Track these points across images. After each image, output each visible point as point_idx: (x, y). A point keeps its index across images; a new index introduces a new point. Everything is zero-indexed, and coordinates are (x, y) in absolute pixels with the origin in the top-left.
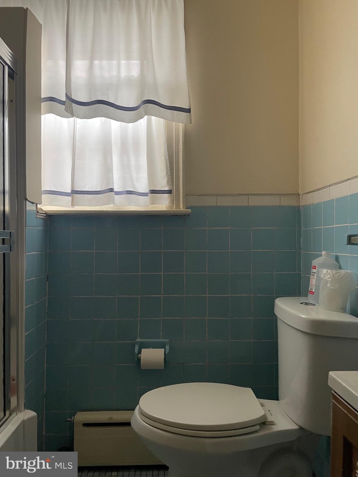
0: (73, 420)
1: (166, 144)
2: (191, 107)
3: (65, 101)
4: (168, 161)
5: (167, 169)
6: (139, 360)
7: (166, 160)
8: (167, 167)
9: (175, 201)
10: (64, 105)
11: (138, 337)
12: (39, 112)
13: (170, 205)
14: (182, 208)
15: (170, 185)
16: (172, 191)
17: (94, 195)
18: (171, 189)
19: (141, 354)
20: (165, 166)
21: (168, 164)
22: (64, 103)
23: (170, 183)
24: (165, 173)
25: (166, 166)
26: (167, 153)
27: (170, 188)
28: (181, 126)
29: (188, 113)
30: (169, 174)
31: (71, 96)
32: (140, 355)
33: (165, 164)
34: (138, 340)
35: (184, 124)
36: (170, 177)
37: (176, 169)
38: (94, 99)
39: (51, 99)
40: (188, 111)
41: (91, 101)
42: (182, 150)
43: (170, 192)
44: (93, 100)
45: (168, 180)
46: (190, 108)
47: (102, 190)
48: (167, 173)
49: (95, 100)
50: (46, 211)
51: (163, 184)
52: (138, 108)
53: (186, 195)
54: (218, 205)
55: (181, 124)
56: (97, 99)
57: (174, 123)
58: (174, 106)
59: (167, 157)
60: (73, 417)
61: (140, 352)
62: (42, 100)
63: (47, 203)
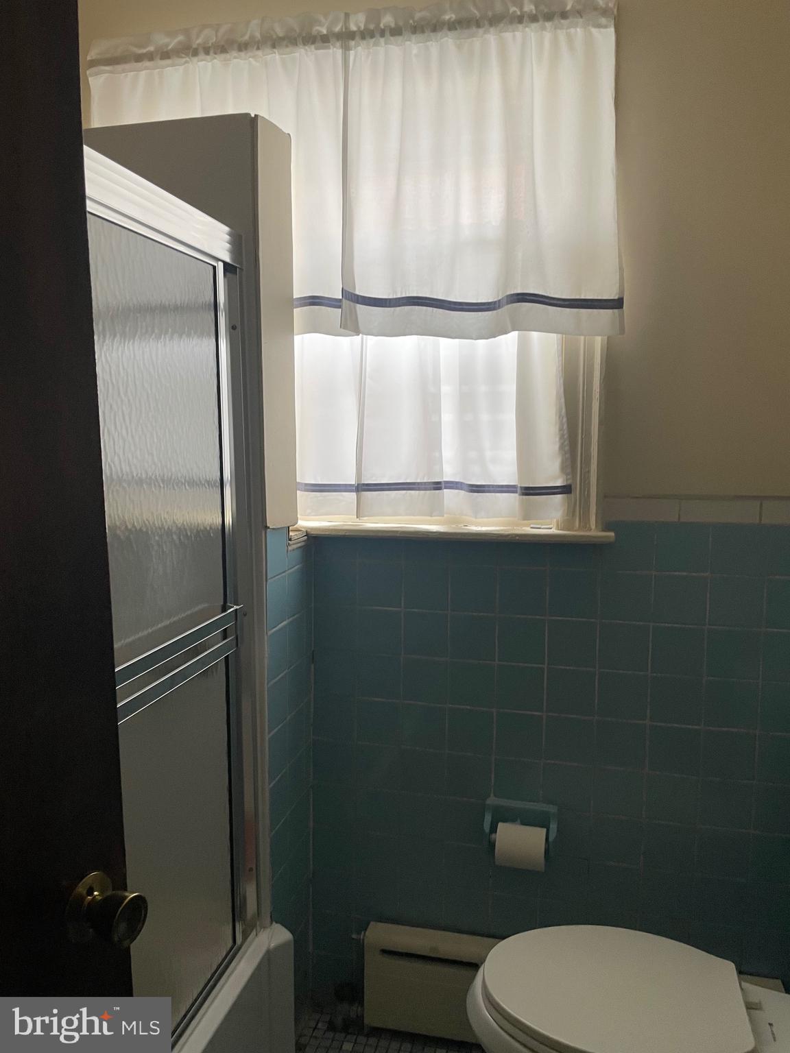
0: (363, 940)
1: (562, 381)
2: (625, 293)
3: (341, 297)
4: (565, 420)
5: (562, 437)
6: (492, 845)
7: (559, 417)
8: (562, 432)
9: (577, 511)
10: (340, 307)
11: (492, 795)
12: (289, 330)
13: (566, 518)
14: (593, 531)
15: (567, 475)
16: (573, 487)
17: (404, 492)
18: (569, 482)
19: (496, 832)
20: (557, 430)
21: (565, 427)
22: (339, 304)
23: (569, 470)
24: (557, 447)
25: (561, 430)
26: (563, 400)
27: (567, 480)
28: (598, 342)
29: (616, 311)
30: (567, 448)
31: (354, 288)
32: (493, 836)
33: (557, 427)
34: (492, 800)
35: (606, 337)
36: (568, 456)
37: (582, 439)
38: (401, 294)
39: (314, 301)
40: (617, 304)
41: (395, 297)
42: (598, 396)
43: (566, 490)
44: (399, 296)
45: (563, 463)
46: (621, 296)
47: (419, 481)
48: (562, 447)
49: (404, 296)
50: (309, 530)
51: (550, 472)
52: (497, 306)
53: (604, 497)
54: (682, 520)
55: (598, 339)
56: (408, 295)
57: (582, 338)
58: (583, 297)
59: (564, 411)
60: (363, 933)
61: (494, 829)
62: (295, 303)
63: (309, 511)
